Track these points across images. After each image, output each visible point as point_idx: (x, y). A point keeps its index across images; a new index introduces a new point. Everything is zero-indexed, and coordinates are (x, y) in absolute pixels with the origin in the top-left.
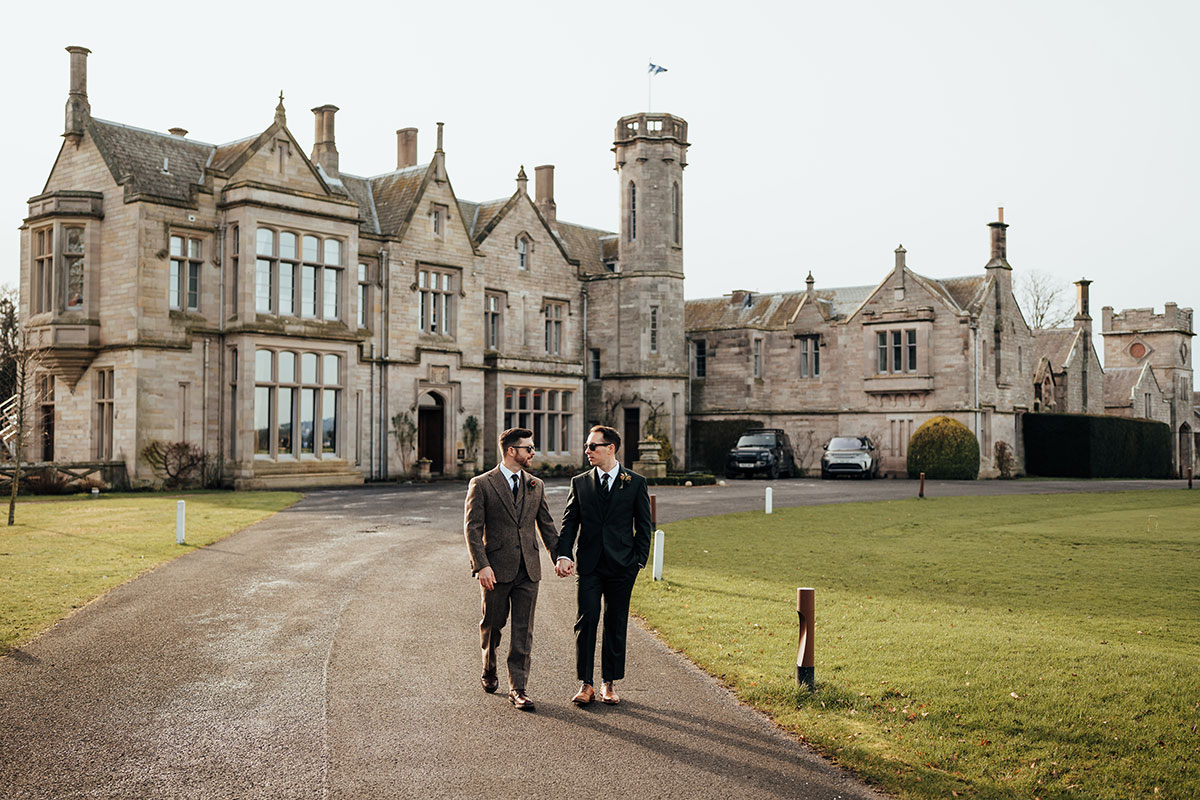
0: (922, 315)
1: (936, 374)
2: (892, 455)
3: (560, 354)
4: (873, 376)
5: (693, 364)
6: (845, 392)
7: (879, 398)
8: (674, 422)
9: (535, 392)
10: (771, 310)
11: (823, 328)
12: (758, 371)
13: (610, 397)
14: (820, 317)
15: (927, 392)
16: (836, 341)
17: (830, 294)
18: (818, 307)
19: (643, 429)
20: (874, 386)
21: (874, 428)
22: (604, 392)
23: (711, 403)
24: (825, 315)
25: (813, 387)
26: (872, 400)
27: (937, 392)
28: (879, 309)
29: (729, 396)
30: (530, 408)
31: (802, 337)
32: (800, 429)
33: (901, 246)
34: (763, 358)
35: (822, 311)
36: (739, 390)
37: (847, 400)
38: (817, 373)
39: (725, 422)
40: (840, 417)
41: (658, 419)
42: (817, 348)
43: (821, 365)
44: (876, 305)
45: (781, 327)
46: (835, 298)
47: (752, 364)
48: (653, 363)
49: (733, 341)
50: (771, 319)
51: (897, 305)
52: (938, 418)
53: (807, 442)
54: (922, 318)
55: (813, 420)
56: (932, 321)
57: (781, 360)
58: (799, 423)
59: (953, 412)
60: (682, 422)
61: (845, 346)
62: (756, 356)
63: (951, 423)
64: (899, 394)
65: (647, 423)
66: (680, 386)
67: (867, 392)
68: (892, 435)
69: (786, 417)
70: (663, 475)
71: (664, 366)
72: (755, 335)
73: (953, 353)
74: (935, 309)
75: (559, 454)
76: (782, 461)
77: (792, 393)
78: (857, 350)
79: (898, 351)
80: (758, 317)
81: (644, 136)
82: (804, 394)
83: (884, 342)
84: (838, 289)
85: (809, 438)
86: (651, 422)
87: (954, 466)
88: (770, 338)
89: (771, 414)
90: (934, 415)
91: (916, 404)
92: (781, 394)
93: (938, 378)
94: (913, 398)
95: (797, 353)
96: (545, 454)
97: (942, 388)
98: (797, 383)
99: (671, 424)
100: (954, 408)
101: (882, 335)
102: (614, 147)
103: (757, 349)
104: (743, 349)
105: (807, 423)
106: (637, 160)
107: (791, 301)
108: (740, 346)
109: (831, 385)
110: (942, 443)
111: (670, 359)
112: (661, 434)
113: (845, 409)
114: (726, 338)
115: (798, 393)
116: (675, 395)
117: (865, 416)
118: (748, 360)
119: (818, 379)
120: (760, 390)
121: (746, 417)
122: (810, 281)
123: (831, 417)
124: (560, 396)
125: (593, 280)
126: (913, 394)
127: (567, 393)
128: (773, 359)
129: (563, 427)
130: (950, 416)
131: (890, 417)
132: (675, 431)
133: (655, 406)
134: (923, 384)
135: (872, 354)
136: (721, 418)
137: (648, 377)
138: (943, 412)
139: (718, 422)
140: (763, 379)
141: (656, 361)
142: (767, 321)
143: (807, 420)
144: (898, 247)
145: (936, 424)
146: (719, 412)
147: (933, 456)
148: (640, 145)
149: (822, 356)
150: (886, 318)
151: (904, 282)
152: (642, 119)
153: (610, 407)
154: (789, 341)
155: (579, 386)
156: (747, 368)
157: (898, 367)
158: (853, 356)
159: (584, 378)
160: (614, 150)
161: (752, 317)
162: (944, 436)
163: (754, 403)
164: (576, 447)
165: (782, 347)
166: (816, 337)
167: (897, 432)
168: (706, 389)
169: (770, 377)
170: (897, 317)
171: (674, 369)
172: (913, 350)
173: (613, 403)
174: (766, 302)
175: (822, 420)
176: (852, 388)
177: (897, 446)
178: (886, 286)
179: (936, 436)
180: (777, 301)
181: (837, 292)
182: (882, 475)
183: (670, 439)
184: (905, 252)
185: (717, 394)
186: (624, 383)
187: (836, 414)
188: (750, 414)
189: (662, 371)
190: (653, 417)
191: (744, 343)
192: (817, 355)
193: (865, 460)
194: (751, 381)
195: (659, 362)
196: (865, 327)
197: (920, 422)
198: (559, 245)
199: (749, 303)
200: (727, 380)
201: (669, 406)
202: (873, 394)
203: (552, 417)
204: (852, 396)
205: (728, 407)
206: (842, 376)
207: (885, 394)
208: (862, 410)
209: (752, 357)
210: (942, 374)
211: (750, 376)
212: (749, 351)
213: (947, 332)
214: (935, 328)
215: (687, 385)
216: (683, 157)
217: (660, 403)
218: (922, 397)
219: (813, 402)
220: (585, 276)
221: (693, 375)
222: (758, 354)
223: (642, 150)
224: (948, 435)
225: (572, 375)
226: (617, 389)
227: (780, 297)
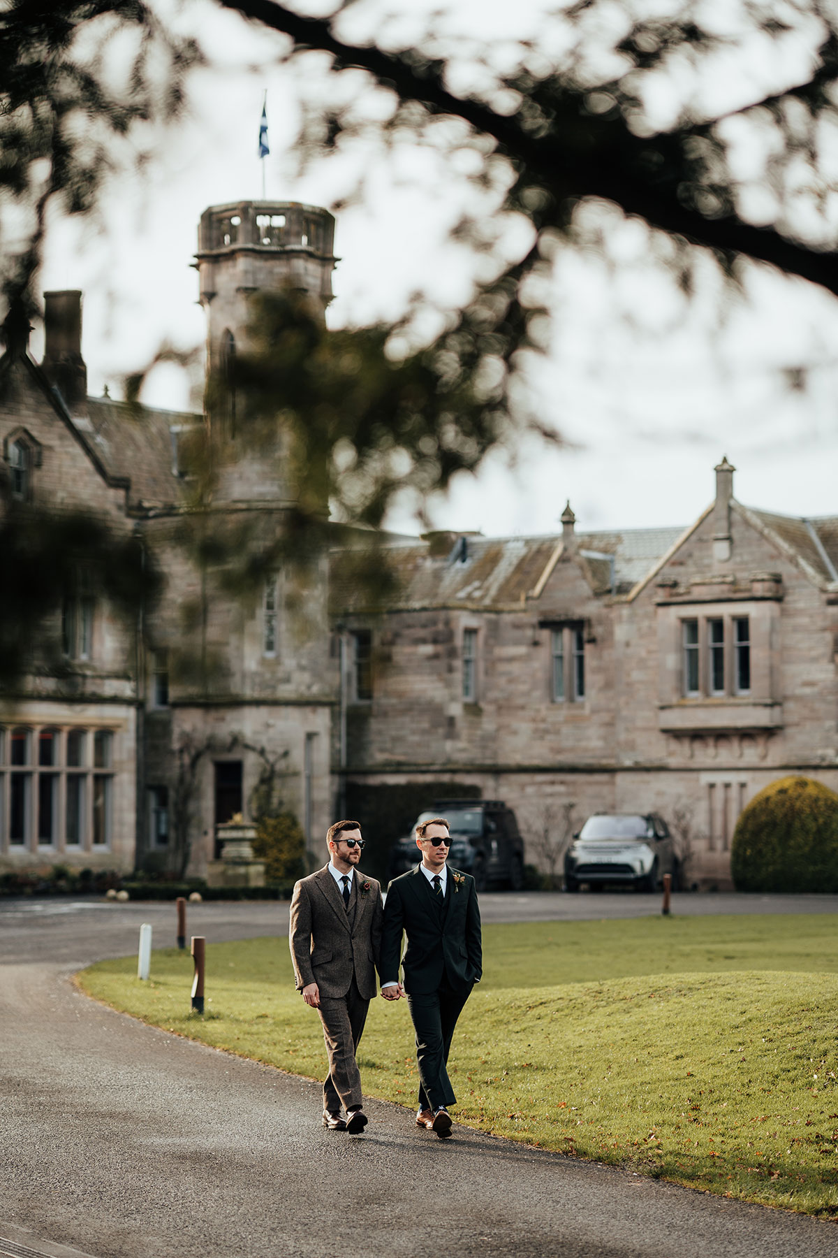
0: (759, 590)
1: (786, 698)
2: (712, 848)
3: (91, 658)
4: (674, 699)
5: (349, 675)
6: (627, 730)
7: (686, 743)
8: (310, 788)
9: (43, 732)
10: (503, 570)
11: (591, 609)
12: (472, 691)
13: (187, 740)
14: (585, 588)
15: (769, 732)
16: (611, 633)
17: (610, 542)
18: (581, 568)
19: (250, 802)
20: (677, 719)
21: (679, 797)
22: (176, 731)
23: (382, 750)
24: (596, 584)
25: (574, 721)
26: (674, 745)
27: (789, 731)
28: (688, 576)
29: (416, 738)
30: (33, 763)
31: (553, 624)
32: (549, 801)
33: (725, 460)
34: (481, 666)
35: (589, 575)
36: (435, 726)
37: (631, 746)
38: (581, 692)
39: (409, 787)
40: (620, 778)
41: (277, 783)
42: (580, 646)
43: (589, 678)
44: (681, 569)
45: (515, 606)
46: (620, 549)
47: (458, 676)
48: (268, 676)
49: (421, 633)
50: (502, 589)
51: (718, 569)
52: (785, 779)
53: (563, 825)
54: (759, 594)
55: (574, 783)
56: (778, 599)
57: (515, 668)
58: (549, 789)
59: (816, 768)
60: (325, 788)
61: (628, 644)
62: (467, 662)
63: (811, 790)
64: (721, 735)
65: (256, 790)
66: (321, 720)
67: (665, 731)
68: (711, 812)
69: (524, 778)
70: (259, 883)
71: (287, 680)
72: (465, 620)
73: (814, 660)
74: (785, 578)
75: (87, 849)
76: (494, 860)
77: (536, 731)
78: (649, 652)
79: (718, 654)
80: (476, 584)
81: (250, 246)
82: (557, 732)
83: (694, 637)
84: (628, 532)
85: (567, 817)
86: (264, 788)
87: (811, 868)
88: (494, 628)
89: (497, 771)
90: (782, 775)
91: (751, 753)
92: (515, 733)
93: (790, 705)
94: (746, 743)
95: (542, 657)
96: (60, 850)
97: (797, 725)
98: (544, 712)
99: (303, 792)
100: (816, 762)
101: (691, 625)
102: (195, 261)
103: (467, 648)
104: (440, 648)
105: (561, 789)
106: (239, 290)
107: (538, 552)
108: (435, 641)
109: (605, 717)
110: (790, 826)
111: (302, 668)
112: (284, 810)
113: (628, 763)
114: (409, 626)
115: (546, 731)
116: (310, 736)
117: (663, 776)
118: (451, 670)
119: (582, 706)
120: (474, 726)
121: (446, 778)
122: (568, 519)
123: (603, 778)
124: (89, 741)
125: (155, 517)
126: (747, 734)
127: (104, 735)
128: (503, 667)
129: (96, 797)
130: (810, 776)
131: (706, 778)
132: (312, 806)
133: (271, 758)
134: (761, 718)
135: (672, 661)
136: (400, 779)
137: (258, 703)
138: (799, 768)
139: (396, 788)
140: (483, 705)
141: (273, 673)
142: (493, 592)
143: (562, 783)
144: (719, 462)
145: (783, 791)
146: (398, 768)
147: (774, 850)
148: (242, 263)
149: (589, 663)
150: (698, 593)
151: (730, 525)
152: (249, 210)
153: (187, 760)
154: (529, 633)
155: (126, 720)
156: (448, 684)
157: (719, 685)
158: (642, 664)
159: (139, 704)
160: (197, 266)
161: (467, 581)
162: (794, 813)
163: (463, 750)
164: (121, 837)
165: (517, 643)
166: (578, 625)
167: (718, 805)
168: (374, 725)
169: (495, 701)
170: (716, 591)
171: (309, 687)
172: (744, 654)
173: (193, 752)
174: (494, 554)
175: (590, 784)
176: (639, 724)
177: (718, 830)
178: (699, 535)
179: (779, 813)
180: (515, 552)
181: (625, 537)
182: (689, 885)
183: (302, 821)
184: (732, 470)
185: (393, 733)
186: (213, 714)
187: (611, 771)
188: (454, 772)
189: (285, 691)
190: (268, 778)
191: (443, 638)
192: (581, 659)
193: (642, 859)
194: (456, 710)
195: (280, 675)
196: (661, 611)
197: (759, 786)
198: (89, 451)
199: (463, 556)
200: (414, 707)
201: (298, 757)
202: (676, 734)
203: (75, 781)
204: (640, 739)
205: (413, 759)
206: (622, 700)
207: (698, 735)
208: (657, 763)
209: (458, 663)
210: (799, 699)
211: (453, 699)
212: (452, 653)
213: (804, 620)
214: (784, 613)
215: (335, 717)
216: (326, 284)
217: (280, 750)
218: (761, 741)
219: (572, 750)
220: (140, 507)
221: (349, 696)
222: (473, 656)
223: (246, 272)
224: (801, 811)
225: (115, 700)
226: (200, 725)
227: (520, 544)
